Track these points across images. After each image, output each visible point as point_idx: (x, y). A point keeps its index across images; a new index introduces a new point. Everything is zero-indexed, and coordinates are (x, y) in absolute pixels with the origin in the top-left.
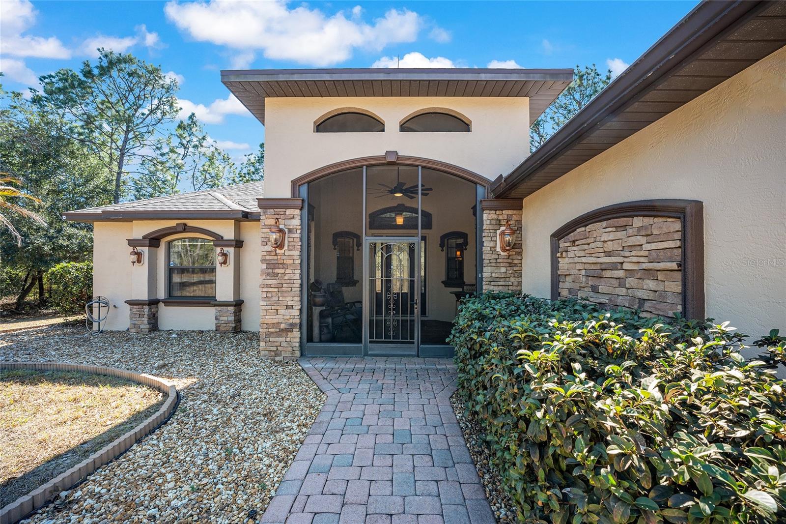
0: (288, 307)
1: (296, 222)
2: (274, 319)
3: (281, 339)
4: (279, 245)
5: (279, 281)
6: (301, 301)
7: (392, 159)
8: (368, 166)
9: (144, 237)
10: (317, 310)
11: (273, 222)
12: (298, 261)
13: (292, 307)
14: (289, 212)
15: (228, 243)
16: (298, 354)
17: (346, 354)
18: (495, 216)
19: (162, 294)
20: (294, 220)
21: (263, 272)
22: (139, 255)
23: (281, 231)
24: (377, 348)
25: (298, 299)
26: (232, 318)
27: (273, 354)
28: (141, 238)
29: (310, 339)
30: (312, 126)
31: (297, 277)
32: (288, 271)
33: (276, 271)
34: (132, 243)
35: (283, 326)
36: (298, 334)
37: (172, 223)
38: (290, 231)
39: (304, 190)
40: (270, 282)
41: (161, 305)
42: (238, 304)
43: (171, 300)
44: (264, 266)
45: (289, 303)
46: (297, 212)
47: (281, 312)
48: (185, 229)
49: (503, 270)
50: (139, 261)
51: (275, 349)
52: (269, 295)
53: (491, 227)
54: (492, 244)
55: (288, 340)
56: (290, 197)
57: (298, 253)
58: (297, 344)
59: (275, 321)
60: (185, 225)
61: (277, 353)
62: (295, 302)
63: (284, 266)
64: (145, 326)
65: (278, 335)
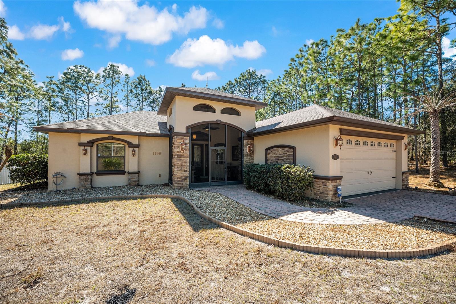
3: (183, 182)
5: (182, 162)
6: (189, 169)
7: (219, 123)
8: (211, 124)
9: (89, 142)
10: (193, 172)
12: (189, 155)
13: (187, 171)
14: (185, 137)
16: (188, 187)
17: (204, 186)
18: (247, 142)
20: (187, 140)
21: (175, 159)
22: (86, 150)
23: (184, 144)
24: (214, 183)
25: (188, 168)
27: (180, 188)
29: (192, 182)
30: (192, 108)
31: (188, 160)
32: (185, 158)
33: (181, 158)
34: (81, 144)
35: (183, 178)
36: (188, 180)
37: (106, 136)
38: (187, 144)
39: (190, 131)
40: (179, 162)
41: (95, 175)
45: (185, 170)
46: (188, 138)
47: (183, 173)
49: (249, 158)
50: (86, 154)
51: (180, 186)
52: (178, 167)
53: (246, 145)
54: (246, 150)
55: (185, 182)
56: (185, 132)
57: (188, 152)
58: (188, 184)
59: (180, 176)
61: (181, 187)
62: (187, 169)
63: (184, 156)
64: (89, 186)
65: (181, 181)
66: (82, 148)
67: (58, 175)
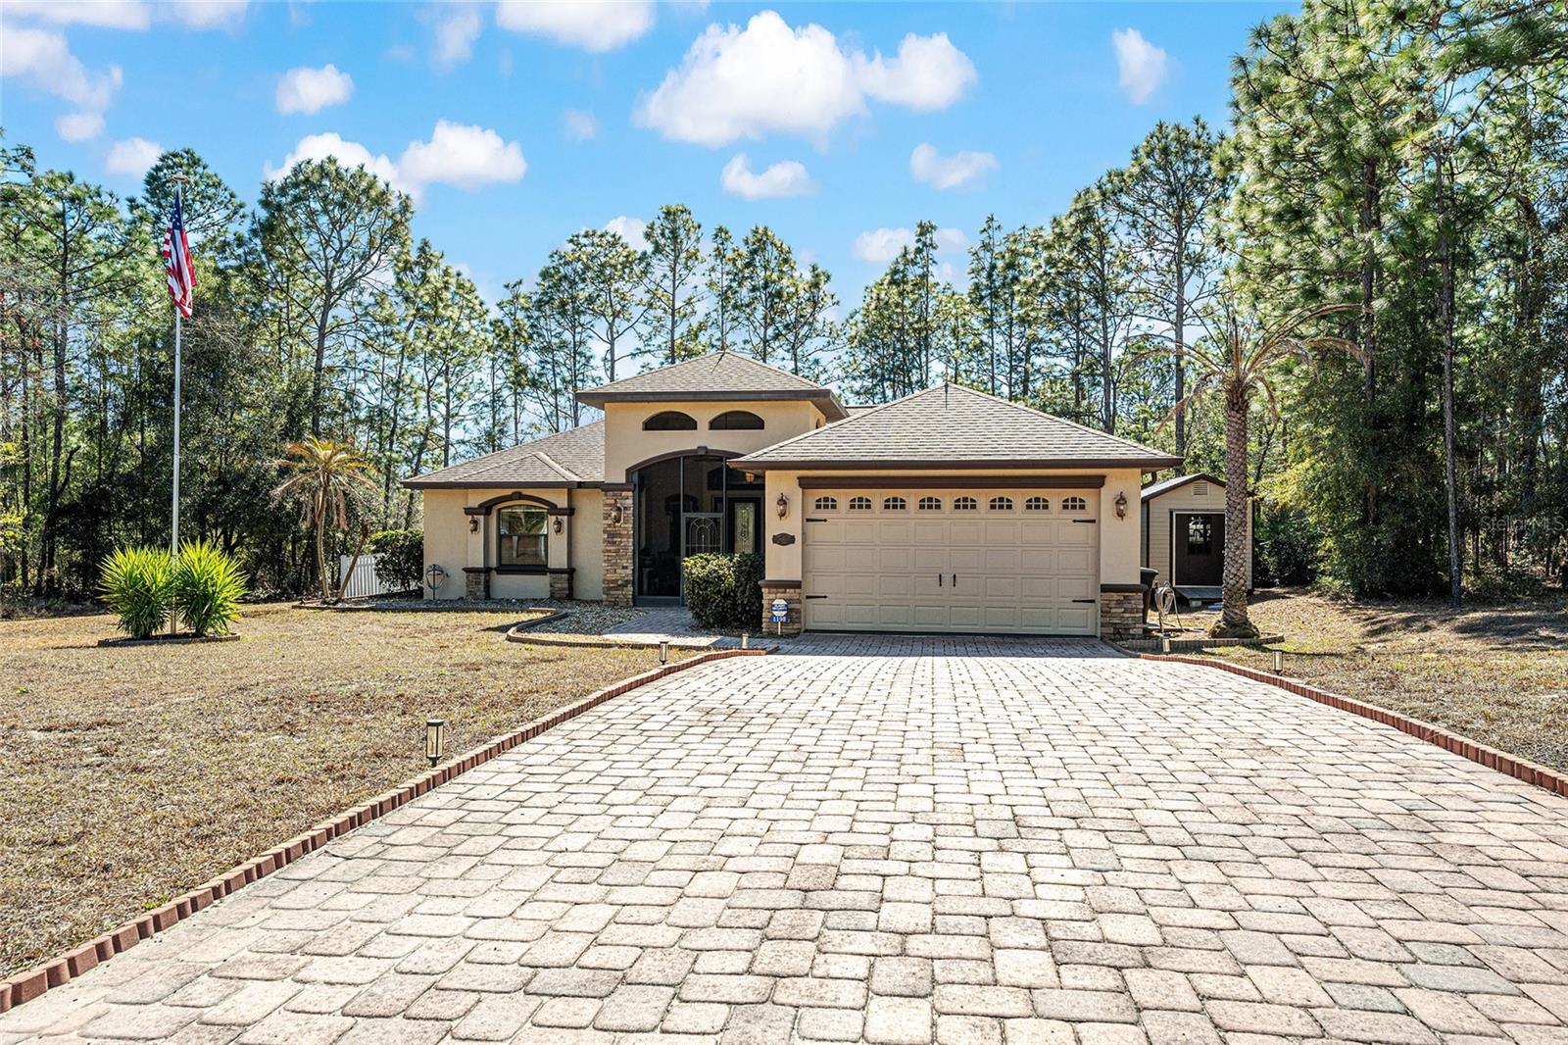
0: (624, 568)
1: (630, 502)
2: (614, 577)
3: (619, 592)
4: (617, 519)
5: (617, 548)
6: (634, 562)
7: (702, 453)
8: (684, 458)
9: (481, 506)
10: (646, 570)
11: (613, 502)
12: (632, 532)
13: (626, 568)
14: (624, 494)
15: (561, 512)
16: (631, 604)
17: (667, 604)
19: (494, 563)
20: (628, 500)
21: (604, 541)
22: (475, 522)
23: (619, 509)
25: (632, 561)
26: (566, 585)
28: (476, 506)
29: (641, 592)
30: (641, 426)
31: (631, 544)
32: (624, 540)
33: (615, 539)
34: (468, 511)
35: (620, 582)
36: (632, 589)
37: (509, 492)
38: (625, 508)
39: (635, 478)
41: (494, 573)
42: (571, 571)
43: (504, 569)
44: (606, 536)
45: (625, 565)
46: (631, 494)
47: (619, 571)
48: (521, 496)
50: (475, 530)
51: (614, 599)
55: (624, 592)
56: (624, 481)
57: (632, 526)
58: (632, 597)
59: (614, 579)
60: (520, 493)
61: (615, 603)
62: (629, 563)
63: (621, 536)
64: (481, 594)
65: (616, 588)
66: (470, 517)
67: (437, 569)
